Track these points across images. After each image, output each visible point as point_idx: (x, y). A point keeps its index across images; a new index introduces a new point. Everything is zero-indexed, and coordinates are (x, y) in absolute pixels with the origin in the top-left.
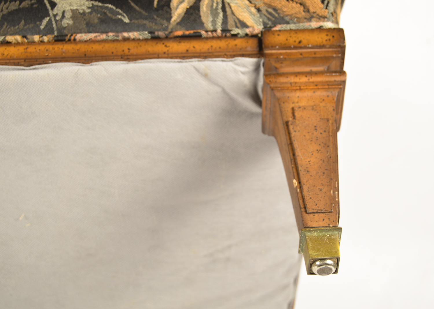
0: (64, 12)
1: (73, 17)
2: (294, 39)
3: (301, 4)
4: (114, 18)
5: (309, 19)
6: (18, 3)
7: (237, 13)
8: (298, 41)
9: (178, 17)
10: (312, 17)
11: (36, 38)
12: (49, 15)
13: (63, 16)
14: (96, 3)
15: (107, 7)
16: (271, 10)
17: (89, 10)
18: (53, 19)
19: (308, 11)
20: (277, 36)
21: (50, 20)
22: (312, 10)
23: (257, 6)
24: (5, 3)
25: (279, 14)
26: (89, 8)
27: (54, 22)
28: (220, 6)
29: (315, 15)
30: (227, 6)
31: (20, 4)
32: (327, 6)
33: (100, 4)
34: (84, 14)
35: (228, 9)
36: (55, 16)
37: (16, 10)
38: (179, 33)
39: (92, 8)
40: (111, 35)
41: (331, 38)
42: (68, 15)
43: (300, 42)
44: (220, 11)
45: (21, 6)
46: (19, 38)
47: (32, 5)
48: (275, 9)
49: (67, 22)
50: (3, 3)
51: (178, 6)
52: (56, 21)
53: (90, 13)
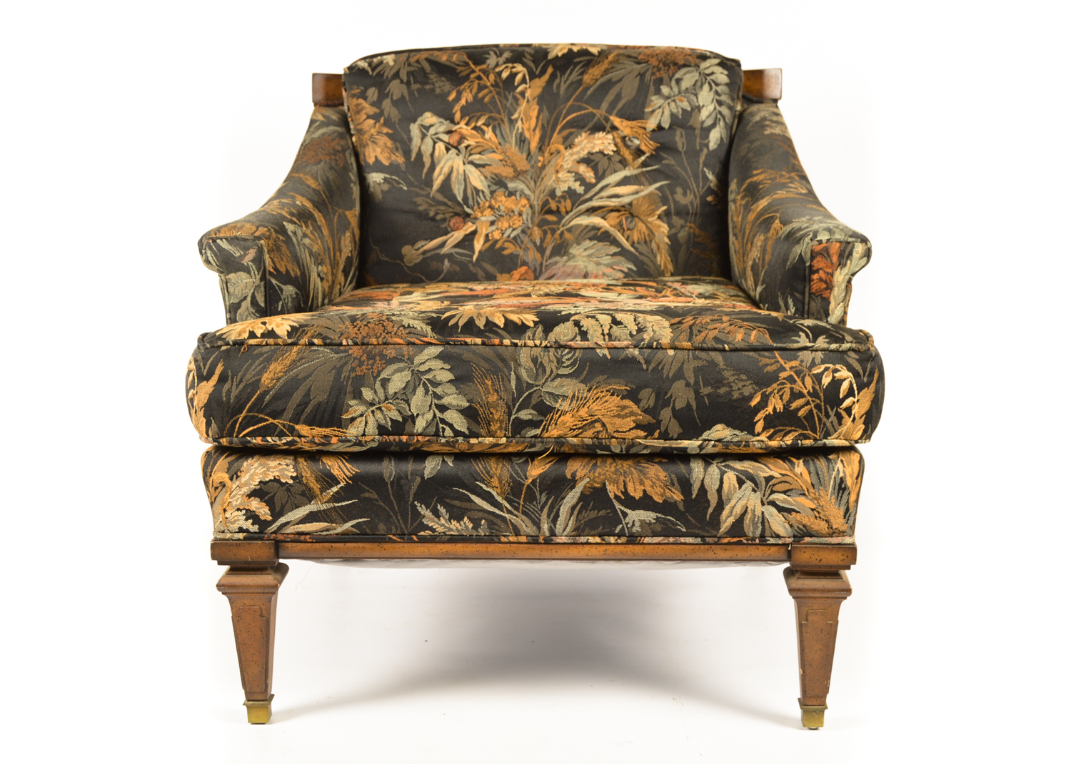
0: (634, 521)
1: (641, 526)
2: (817, 557)
3: (826, 521)
4: (673, 527)
5: (831, 535)
6: (596, 511)
7: (773, 528)
8: (819, 559)
9: (725, 529)
10: (834, 533)
11: (612, 540)
12: (622, 523)
13: (633, 525)
14: (660, 515)
15: (669, 519)
16: (801, 527)
17: (654, 521)
18: (625, 526)
19: (832, 528)
20: (803, 553)
21: (623, 527)
22: (834, 527)
23: (790, 523)
24: (586, 512)
25: (807, 530)
26: (654, 519)
27: (626, 529)
28: (760, 520)
29: (836, 531)
30: (766, 521)
31: (598, 513)
32: (848, 520)
33: (663, 516)
34: (650, 524)
35: (766, 524)
36: (627, 524)
37: (595, 518)
38: (726, 540)
39: (657, 519)
40: (671, 540)
41: (845, 558)
42: (637, 524)
43: (820, 561)
44: (760, 525)
45: (599, 515)
46: (598, 540)
47: (608, 513)
48: (804, 526)
49: (636, 529)
50: (584, 511)
51: (726, 520)
52: (628, 528)
53: (655, 523)
